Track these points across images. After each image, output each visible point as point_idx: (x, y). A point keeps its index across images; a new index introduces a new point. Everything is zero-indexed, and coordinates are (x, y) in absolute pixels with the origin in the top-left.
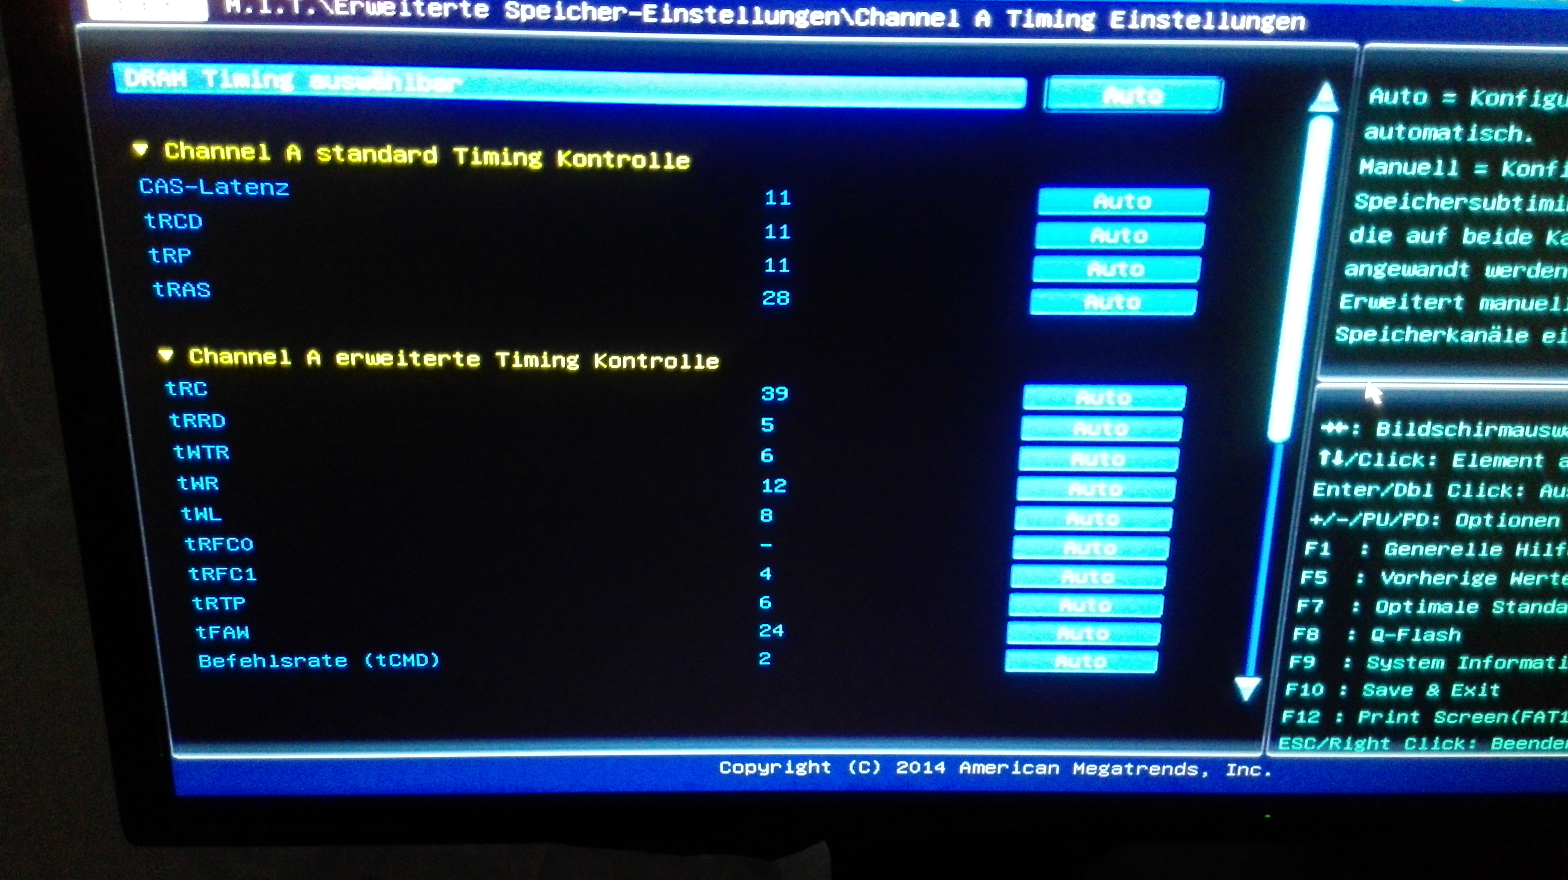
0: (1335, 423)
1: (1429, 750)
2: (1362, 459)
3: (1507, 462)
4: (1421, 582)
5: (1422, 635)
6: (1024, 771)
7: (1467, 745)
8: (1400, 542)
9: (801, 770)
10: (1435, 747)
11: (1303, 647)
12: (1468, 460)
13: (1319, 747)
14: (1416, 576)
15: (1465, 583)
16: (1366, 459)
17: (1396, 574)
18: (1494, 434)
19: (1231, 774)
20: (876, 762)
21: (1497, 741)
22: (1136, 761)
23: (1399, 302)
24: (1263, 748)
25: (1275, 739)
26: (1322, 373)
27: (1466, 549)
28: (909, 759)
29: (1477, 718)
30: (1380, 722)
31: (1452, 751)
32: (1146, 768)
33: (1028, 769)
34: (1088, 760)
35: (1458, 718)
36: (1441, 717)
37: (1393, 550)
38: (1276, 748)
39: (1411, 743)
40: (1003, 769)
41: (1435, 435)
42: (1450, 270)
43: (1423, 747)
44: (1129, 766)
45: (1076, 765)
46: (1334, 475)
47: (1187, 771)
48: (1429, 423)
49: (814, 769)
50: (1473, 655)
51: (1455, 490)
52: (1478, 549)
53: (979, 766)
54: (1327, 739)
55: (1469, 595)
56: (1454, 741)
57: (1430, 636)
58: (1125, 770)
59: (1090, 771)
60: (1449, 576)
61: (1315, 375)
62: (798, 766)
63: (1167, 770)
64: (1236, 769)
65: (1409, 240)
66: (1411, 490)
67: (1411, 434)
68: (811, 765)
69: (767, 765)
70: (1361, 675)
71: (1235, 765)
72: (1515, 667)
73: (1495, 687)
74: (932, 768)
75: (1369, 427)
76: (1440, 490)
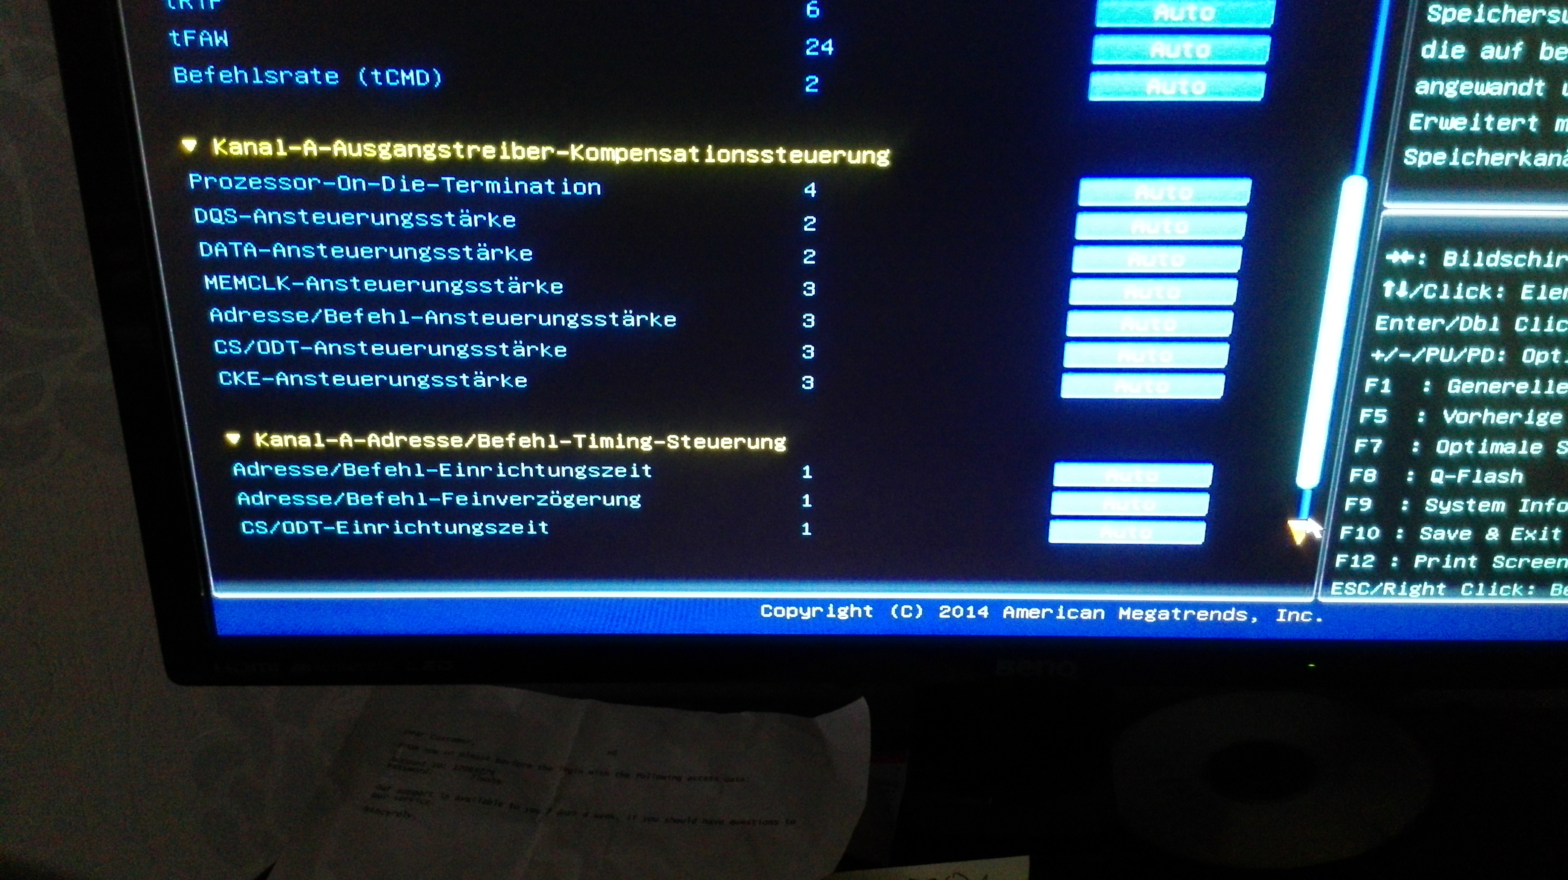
0: (1401, 253)
1: (1486, 596)
2: (1428, 290)
4: (1484, 422)
5: (1483, 477)
6: (1069, 616)
7: (1525, 590)
8: (1463, 379)
9: (843, 614)
10: (1493, 593)
11: (1360, 489)
12: (1537, 292)
13: (1372, 593)
14: (1479, 415)
15: (1529, 422)
16: (1431, 291)
17: (1458, 412)
19: (1281, 619)
20: (918, 606)
21: (1556, 587)
22: (1183, 606)
23: (1471, 122)
24: (1314, 593)
25: (1327, 583)
26: (1388, 199)
27: (1532, 386)
28: (952, 603)
29: (1536, 563)
30: (1437, 567)
31: (1511, 596)
32: (1194, 613)
33: (1073, 614)
34: (1134, 605)
35: (1517, 563)
36: (1500, 562)
37: (1456, 387)
38: (1328, 592)
39: (1468, 589)
40: (1047, 613)
41: (1503, 265)
42: (1525, 88)
44: (1176, 611)
45: (1121, 609)
46: (1398, 308)
47: (1236, 616)
48: (1498, 252)
49: (856, 612)
50: (1535, 497)
51: (1523, 323)
52: (1544, 386)
53: (1023, 610)
54: (1381, 584)
55: (1534, 434)
56: (1512, 586)
57: (1491, 478)
58: (1172, 616)
59: (1136, 616)
60: (1513, 415)
61: (1382, 200)
62: (839, 610)
63: (1216, 616)
64: (1286, 615)
65: (1483, 56)
66: (1477, 324)
67: (1479, 264)
68: (853, 609)
69: (809, 609)
70: (1419, 517)
71: (1286, 610)
73: (1557, 531)
74: (975, 613)
75: (1436, 257)
76: (1507, 323)
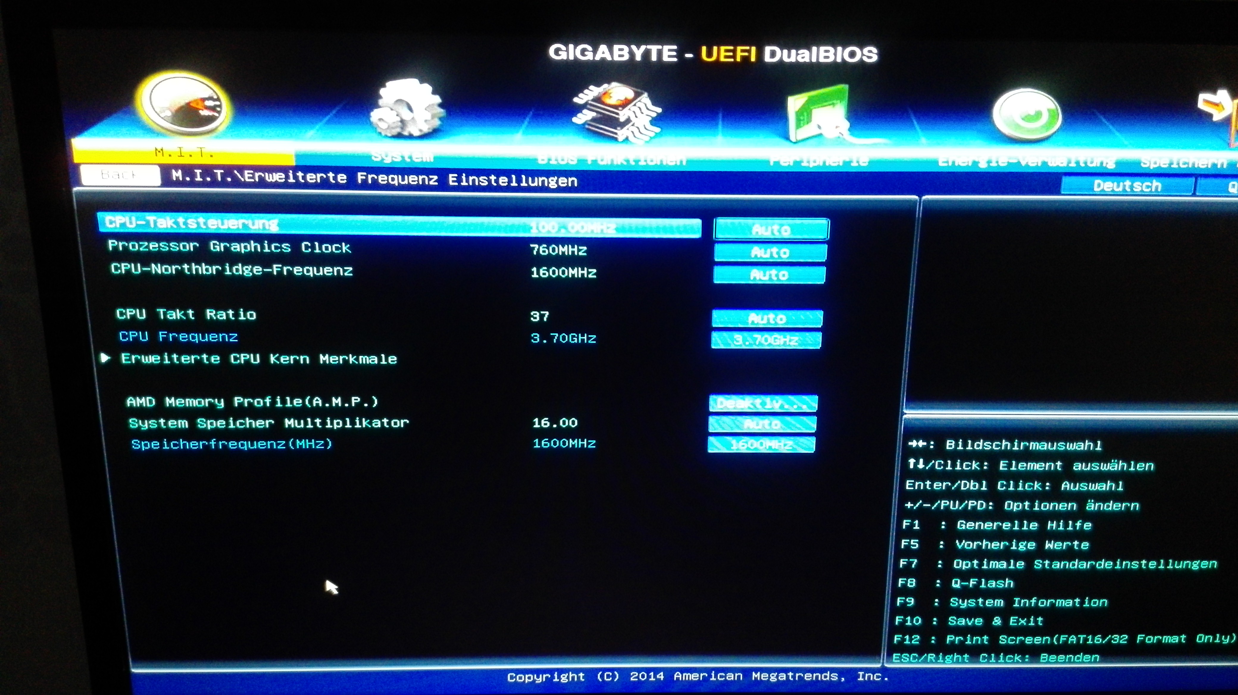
0: (918, 442)
1: (997, 663)
2: (937, 464)
3: (1037, 466)
4: (984, 547)
5: (986, 584)
6: (719, 678)
7: (1023, 659)
8: (967, 520)
9: (564, 679)
10: (1001, 660)
11: (906, 592)
13: (920, 661)
14: (980, 543)
15: (1014, 548)
16: (940, 465)
17: (965, 542)
18: (1026, 448)
19: (861, 679)
20: (616, 673)
21: (1044, 656)
22: (795, 670)
24: (881, 661)
25: (890, 655)
26: (906, 408)
27: (1013, 525)
28: (639, 670)
29: (1029, 640)
30: (962, 643)
31: (1013, 663)
32: (802, 675)
33: (721, 677)
34: (762, 670)
35: (1016, 641)
36: (1003, 640)
37: (962, 525)
38: (891, 660)
40: (704, 677)
41: (986, 449)
43: (993, 660)
44: (790, 674)
45: (754, 674)
46: (918, 475)
47: (830, 677)
48: (982, 441)
49: (573, 678)
50: (1023, 597)
51: (1002, 486)
52: (1021, 525)
53: (687, 675)
54: (926, 655)
55: (1017, 556)
56: (1014, 656)
57: (992, 584)
58: (787, 677)
59: (764, 678)
60: (1002, 543)
61: (902, 409)
62: (562, 676)
63: (817, 677)
64: (864, 676)
66: (972, 485)
67: (969, 448)
68: (571, 675)
69: (541, 676)
70: (946, 611)
71: (863, 673)
72: (1053, 605)
73: (1040, 619)
74: (655, 676)
75: (940, 444)
76: (992, 485)
